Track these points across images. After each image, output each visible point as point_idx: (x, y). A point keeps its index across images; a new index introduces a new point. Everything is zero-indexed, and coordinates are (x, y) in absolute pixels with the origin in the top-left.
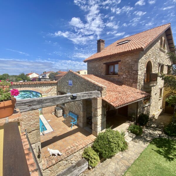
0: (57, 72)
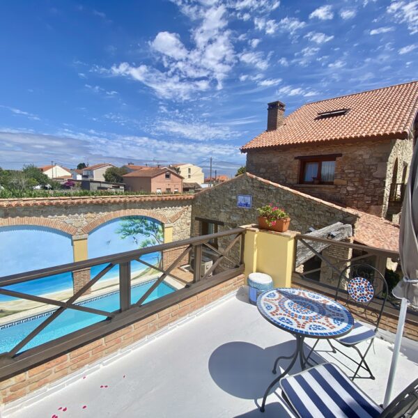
0: (124, 167)
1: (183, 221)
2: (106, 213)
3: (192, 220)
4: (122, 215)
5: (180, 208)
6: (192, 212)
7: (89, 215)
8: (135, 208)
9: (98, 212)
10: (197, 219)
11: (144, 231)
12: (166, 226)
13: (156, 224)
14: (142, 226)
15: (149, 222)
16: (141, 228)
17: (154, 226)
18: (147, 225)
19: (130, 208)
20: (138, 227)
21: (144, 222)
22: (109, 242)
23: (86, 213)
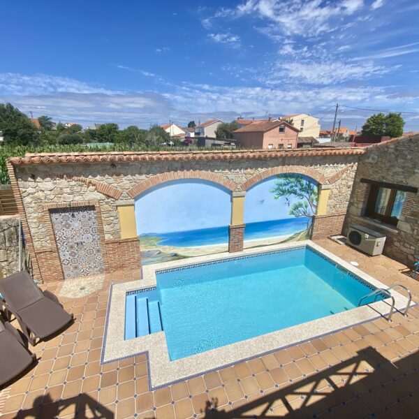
0: (234, 122)
1: (344, 182)
2: (264, 170)
3: (354, 182)
4: (279, 173)
5: (343, 165)
6: (357, 172)
7: (249, 170)
8: (293, 165)
9: (257, 168)
10: (363, 181)
11: (298, 192)
12: (323, 187)
13: (312, 184)
14: (296, 186)
15: (304, 182)
16: (296, 188)
17: (309, 186)
18: (302, 185)
19: (288, 165)
20: (292, 187)
21: (299, 182)
22: (263, 201)
23: (246, 169)
